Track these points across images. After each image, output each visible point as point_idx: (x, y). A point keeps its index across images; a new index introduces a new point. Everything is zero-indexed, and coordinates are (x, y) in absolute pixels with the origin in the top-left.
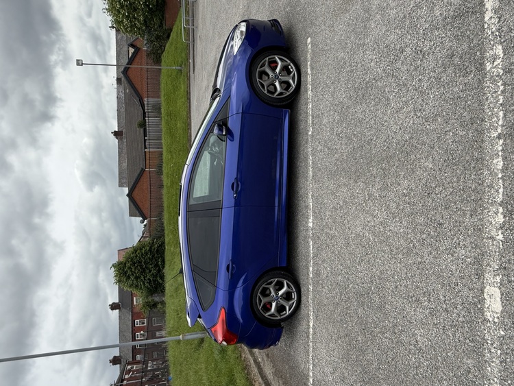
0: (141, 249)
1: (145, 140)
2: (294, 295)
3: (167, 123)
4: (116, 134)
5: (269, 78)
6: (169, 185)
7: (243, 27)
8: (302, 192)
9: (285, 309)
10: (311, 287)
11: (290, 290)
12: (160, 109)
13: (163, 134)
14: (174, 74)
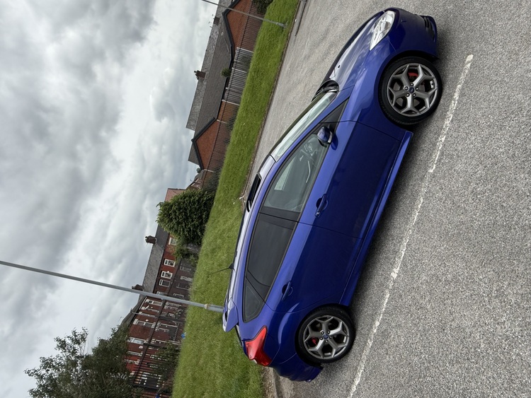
0: (190, 197)
1: (225, 90)
2: (346, 340)
3: (253, 79)
4: (199, 74)
5: (401, 89)
6: (235, 143)
7: (390, 18)
8: (394, 232)
9: (331, 351)
10: (370, 343)
11: (343, 333)
12: (249, 62)
13: (245, 89)
14: (275, 30)
